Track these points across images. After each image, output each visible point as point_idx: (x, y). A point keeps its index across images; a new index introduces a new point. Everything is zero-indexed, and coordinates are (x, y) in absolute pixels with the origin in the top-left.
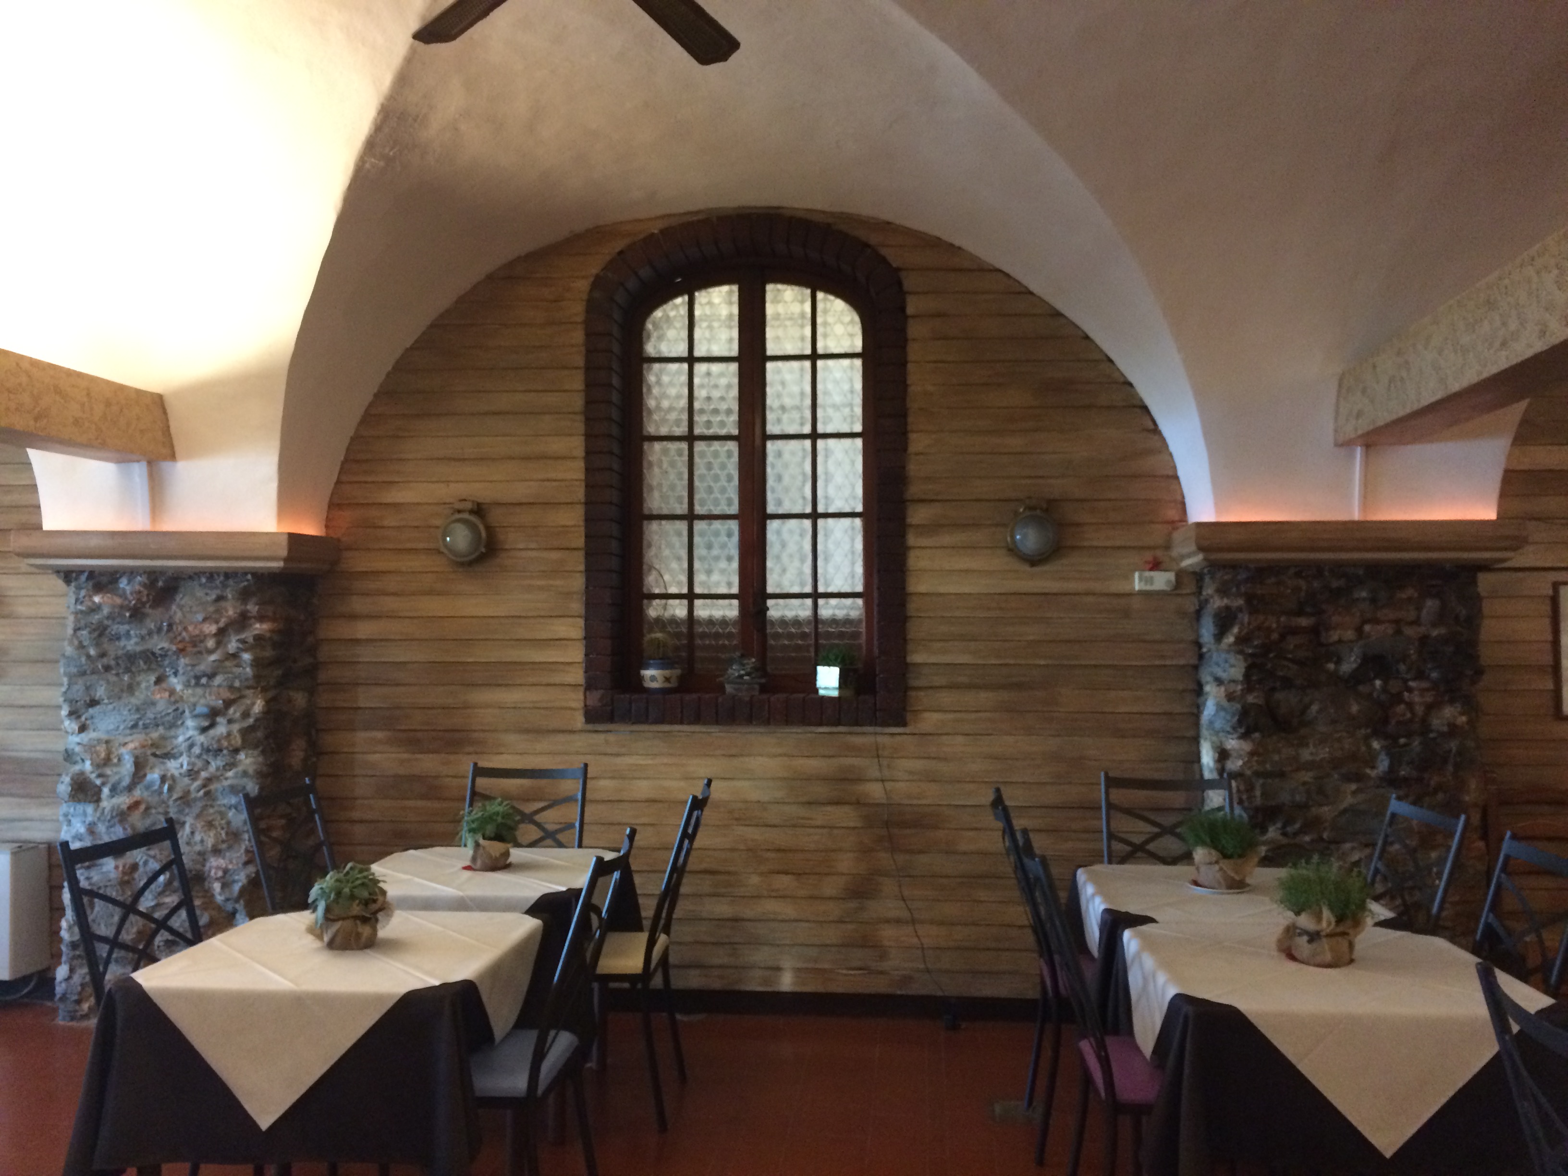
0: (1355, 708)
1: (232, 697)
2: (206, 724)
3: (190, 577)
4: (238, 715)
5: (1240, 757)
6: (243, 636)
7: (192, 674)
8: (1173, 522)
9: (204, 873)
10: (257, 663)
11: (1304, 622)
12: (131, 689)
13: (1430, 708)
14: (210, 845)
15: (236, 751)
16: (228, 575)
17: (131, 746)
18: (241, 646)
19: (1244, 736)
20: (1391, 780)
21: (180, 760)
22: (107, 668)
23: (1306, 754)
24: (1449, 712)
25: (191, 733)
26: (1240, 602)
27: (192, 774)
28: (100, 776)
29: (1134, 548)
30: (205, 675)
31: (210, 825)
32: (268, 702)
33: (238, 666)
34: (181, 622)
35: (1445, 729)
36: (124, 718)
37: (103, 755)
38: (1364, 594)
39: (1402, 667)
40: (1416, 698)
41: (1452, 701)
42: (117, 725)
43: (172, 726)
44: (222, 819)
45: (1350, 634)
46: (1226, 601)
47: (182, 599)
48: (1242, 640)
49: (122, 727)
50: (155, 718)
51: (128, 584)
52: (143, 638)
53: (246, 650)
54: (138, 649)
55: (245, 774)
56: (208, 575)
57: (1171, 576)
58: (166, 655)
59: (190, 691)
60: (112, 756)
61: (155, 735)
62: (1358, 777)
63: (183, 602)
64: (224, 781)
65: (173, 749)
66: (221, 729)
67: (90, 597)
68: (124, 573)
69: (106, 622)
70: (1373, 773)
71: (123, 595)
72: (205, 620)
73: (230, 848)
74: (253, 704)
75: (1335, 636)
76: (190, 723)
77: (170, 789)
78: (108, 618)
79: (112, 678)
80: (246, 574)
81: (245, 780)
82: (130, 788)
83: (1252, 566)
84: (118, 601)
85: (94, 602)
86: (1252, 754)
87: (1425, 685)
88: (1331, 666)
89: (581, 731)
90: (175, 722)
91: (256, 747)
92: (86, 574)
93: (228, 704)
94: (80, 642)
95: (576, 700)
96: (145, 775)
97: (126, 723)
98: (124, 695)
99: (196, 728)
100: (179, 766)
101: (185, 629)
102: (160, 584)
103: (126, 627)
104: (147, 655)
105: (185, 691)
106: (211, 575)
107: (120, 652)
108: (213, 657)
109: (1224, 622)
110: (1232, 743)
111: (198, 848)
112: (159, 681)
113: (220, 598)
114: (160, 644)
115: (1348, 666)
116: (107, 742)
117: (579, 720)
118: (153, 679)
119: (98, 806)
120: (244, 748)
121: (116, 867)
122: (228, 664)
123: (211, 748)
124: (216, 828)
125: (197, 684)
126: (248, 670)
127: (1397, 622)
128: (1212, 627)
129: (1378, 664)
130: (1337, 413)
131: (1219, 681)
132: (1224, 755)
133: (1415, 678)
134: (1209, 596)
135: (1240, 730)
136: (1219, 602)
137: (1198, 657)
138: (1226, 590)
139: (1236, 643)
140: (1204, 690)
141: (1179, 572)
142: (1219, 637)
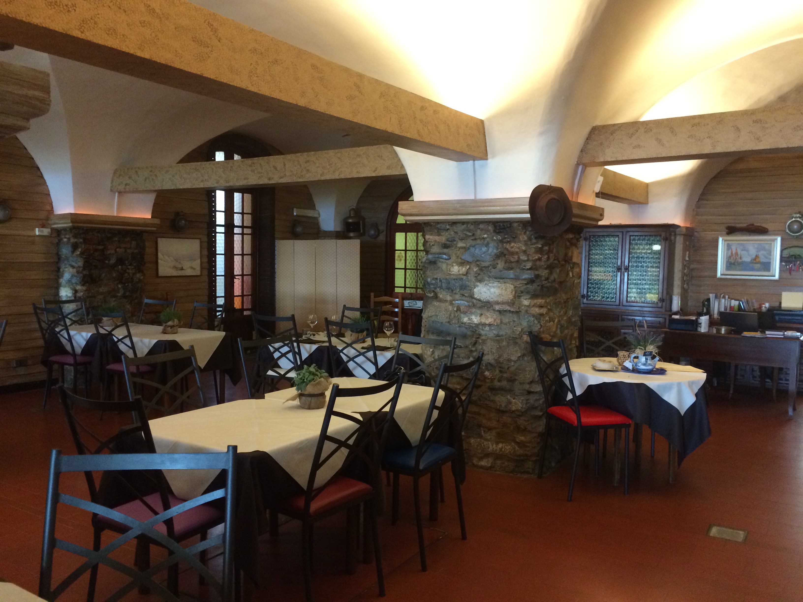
0: (114, 275)
5: (81, 292)
8: (48, 211)
11: (100, 247)
13: (134, 274)
19: (83, 285)
20: (124, 297)
23: (101, 290)
24: (138, 275)
26: (81, 240)
29: (35, 219)
35: (138, 280)
38: (116, 239)
39: (127, 262)
40: (130, 271)
41: (139, 272)
45: (113, 252)
46: (76, 240)
48: (82, 253)
57: (49, 230)
62: (115, 296)
70: (119, 295)
75: (109, 252)
83: (85, 229)
86: (86, 291)
87: (133, 267)
88: (107, 262)
109: (75, 247)
110: (79, 287)
115: (113, 261)
127: (125, 248)
128: (70, 249)
129: (120, 261)
130: (112, 181)
131: (73, 267)
132: (76, 292)
133: (130, 265)
134: (65, 238)
135: (82, 283)
136: (73, 240)
137: (59, 259)
138: (75, 236)
139: (80, 254)
140: (61, 270)
141: (52, 229)
142: (73, 252)
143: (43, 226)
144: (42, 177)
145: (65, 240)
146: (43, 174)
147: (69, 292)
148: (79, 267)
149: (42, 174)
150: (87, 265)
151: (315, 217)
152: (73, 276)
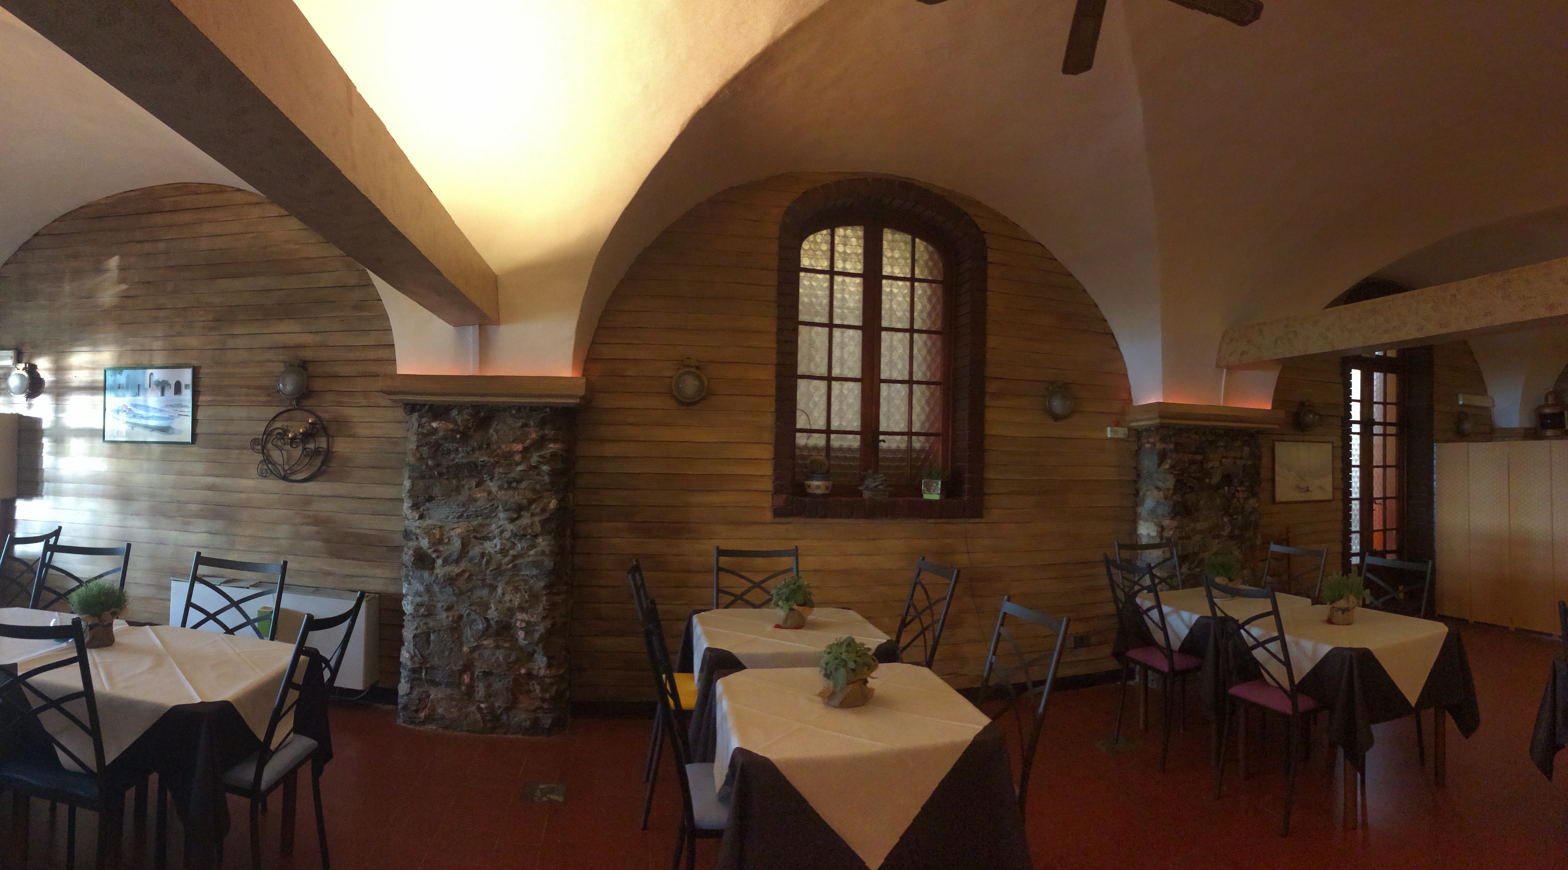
0: (1218, 502)
1: (534, 497)
2: (515, 516)
3: (505, 410)
4: (538, 510)
5: (1171, 529)
6: (542, 453)
7: (506, 480)
9: (511, 625)
10: (553, 473)
11: (1199, 457)
12: (458, 490)
13: (1245, 499)
14: (517, 604)
15: (536, 536)
16: (534, 409)
17: (458, 531)
18: (541, 460)
19: (1173, 518)
20: (1232, 537)
21: (495, 541)
22: (441, 474)
23: (1198, 526)
24: (1252, 501)
25: (501, 523)
26: (1172, 446)
27: (503, 552)
28: (435, 551)
29: (1106, 414)
30: (515, 480)
31: (517, 589)
32: (560, 501)
33: (538, 474)
34: (497, 442)
35: (1251, 510)
36: (453, 510)
37: (438, 536)
38: (1222, 443)
39: (1236, 480)
40: (1241, 495)
41: (1252, 496)
42: (447, 515)
43: (489, 517)
44: (525, 585)
45: (1217, 464)
46: (1164, 445)
47: (497, 424)
48: (1172, 467)
49: (451, 517)
50: (476, 511)
51: (458, 414)
52: (468, 453)
53: (545, 464)
54: (464, 461)
55: (543, 553)
56: (517, 407)
57: (1125, 430)
58: (485, 466)
59: (503, 492)
60: (444, 537)
61: (475, 523)
62: (1218, 536)
63: (498, 427)
64: (527, 557)
65: (488, 533)
66: (526, 520)
67: (430, 422)
68: (456, 406)
69: (440, 442)
70: (1225, 533)
71: (455, 422)
72: (514, 441)
73: (531, 607)
74: (549, 502)
75: (1210, 465)
76: (501, 515)
77: (488, 563)
78: (442, 439)
79: (445, 482)
80: (546, 407)
81: (543, 558)
82: (458, 561)
84: (451, 426)
85: (433, 427)
86: (1177, 528)
87: (1244, 489)
88: (1207, 480)
89: (770, 523)
90: (490, 515)
91: (550, 533)
92: (427, 407)
93: (531, 502)
94: (422, 455)
95: (766, 501)
96: (468, 552)
97: (455, 514)
98: (454, 493)
99: (507, 519)
100: (494, 546)
101: (499, 447)
102: (482, 414)
103: (456, 445)
104: (471, 466)
105: (499, 492)
106: (519, 408)
107: (451, 463)
108: (520, 468)
109: (1162, 456)
110: (1166, 522)
111: (508, 605)
112: (478, 485)
113: (525, 425)
114: (482, 458)
115: (1216, 479)
116: (441, 527)
117: (769, 516)
118: (474, 483)
119: (433, 573)
120: (542, 534)
121: (447, 617)
122: (531, 472)
123: (518, 533)
124: (521, 592)
125: (510, 487)
126: (546, 478)
127: (1233, 458)
128: (1156, 459)
129: (1227, 479)
130: (1220, 350)
131: (1159, 489)
132: (1162, 529)
133: (1240, 486)
134: (1148, 442)
135: (1172, 515)
136: (1160, 446)
137: (1138, 476)
138: (1163, 440)
139: (1169, 469)
140: (1141, 493)
141: (1130, 429)
142: (1159, 465)
143: (1118, 424)
144: (1117, 348)
145: (1148, 446)
146: (1119, 343)
147: (1153, 529)
148: (1168, 489)
149: (1118, 345)
150: (1181, 486)
151: (1486, 408)
152: (1158, 503)
